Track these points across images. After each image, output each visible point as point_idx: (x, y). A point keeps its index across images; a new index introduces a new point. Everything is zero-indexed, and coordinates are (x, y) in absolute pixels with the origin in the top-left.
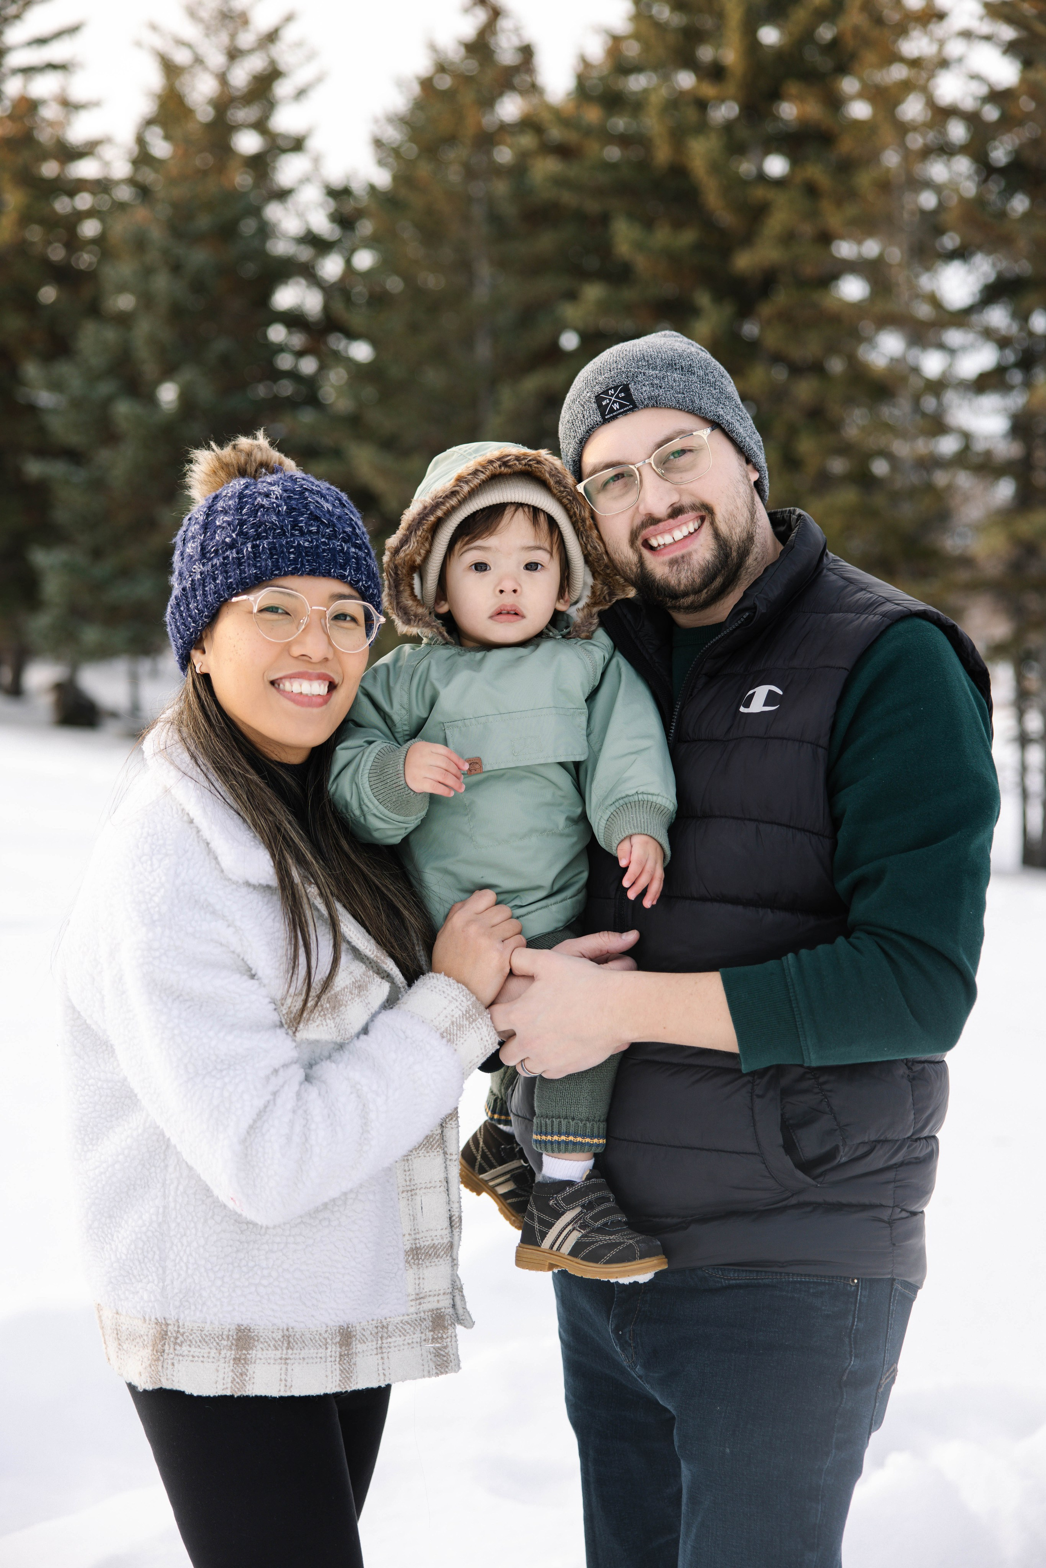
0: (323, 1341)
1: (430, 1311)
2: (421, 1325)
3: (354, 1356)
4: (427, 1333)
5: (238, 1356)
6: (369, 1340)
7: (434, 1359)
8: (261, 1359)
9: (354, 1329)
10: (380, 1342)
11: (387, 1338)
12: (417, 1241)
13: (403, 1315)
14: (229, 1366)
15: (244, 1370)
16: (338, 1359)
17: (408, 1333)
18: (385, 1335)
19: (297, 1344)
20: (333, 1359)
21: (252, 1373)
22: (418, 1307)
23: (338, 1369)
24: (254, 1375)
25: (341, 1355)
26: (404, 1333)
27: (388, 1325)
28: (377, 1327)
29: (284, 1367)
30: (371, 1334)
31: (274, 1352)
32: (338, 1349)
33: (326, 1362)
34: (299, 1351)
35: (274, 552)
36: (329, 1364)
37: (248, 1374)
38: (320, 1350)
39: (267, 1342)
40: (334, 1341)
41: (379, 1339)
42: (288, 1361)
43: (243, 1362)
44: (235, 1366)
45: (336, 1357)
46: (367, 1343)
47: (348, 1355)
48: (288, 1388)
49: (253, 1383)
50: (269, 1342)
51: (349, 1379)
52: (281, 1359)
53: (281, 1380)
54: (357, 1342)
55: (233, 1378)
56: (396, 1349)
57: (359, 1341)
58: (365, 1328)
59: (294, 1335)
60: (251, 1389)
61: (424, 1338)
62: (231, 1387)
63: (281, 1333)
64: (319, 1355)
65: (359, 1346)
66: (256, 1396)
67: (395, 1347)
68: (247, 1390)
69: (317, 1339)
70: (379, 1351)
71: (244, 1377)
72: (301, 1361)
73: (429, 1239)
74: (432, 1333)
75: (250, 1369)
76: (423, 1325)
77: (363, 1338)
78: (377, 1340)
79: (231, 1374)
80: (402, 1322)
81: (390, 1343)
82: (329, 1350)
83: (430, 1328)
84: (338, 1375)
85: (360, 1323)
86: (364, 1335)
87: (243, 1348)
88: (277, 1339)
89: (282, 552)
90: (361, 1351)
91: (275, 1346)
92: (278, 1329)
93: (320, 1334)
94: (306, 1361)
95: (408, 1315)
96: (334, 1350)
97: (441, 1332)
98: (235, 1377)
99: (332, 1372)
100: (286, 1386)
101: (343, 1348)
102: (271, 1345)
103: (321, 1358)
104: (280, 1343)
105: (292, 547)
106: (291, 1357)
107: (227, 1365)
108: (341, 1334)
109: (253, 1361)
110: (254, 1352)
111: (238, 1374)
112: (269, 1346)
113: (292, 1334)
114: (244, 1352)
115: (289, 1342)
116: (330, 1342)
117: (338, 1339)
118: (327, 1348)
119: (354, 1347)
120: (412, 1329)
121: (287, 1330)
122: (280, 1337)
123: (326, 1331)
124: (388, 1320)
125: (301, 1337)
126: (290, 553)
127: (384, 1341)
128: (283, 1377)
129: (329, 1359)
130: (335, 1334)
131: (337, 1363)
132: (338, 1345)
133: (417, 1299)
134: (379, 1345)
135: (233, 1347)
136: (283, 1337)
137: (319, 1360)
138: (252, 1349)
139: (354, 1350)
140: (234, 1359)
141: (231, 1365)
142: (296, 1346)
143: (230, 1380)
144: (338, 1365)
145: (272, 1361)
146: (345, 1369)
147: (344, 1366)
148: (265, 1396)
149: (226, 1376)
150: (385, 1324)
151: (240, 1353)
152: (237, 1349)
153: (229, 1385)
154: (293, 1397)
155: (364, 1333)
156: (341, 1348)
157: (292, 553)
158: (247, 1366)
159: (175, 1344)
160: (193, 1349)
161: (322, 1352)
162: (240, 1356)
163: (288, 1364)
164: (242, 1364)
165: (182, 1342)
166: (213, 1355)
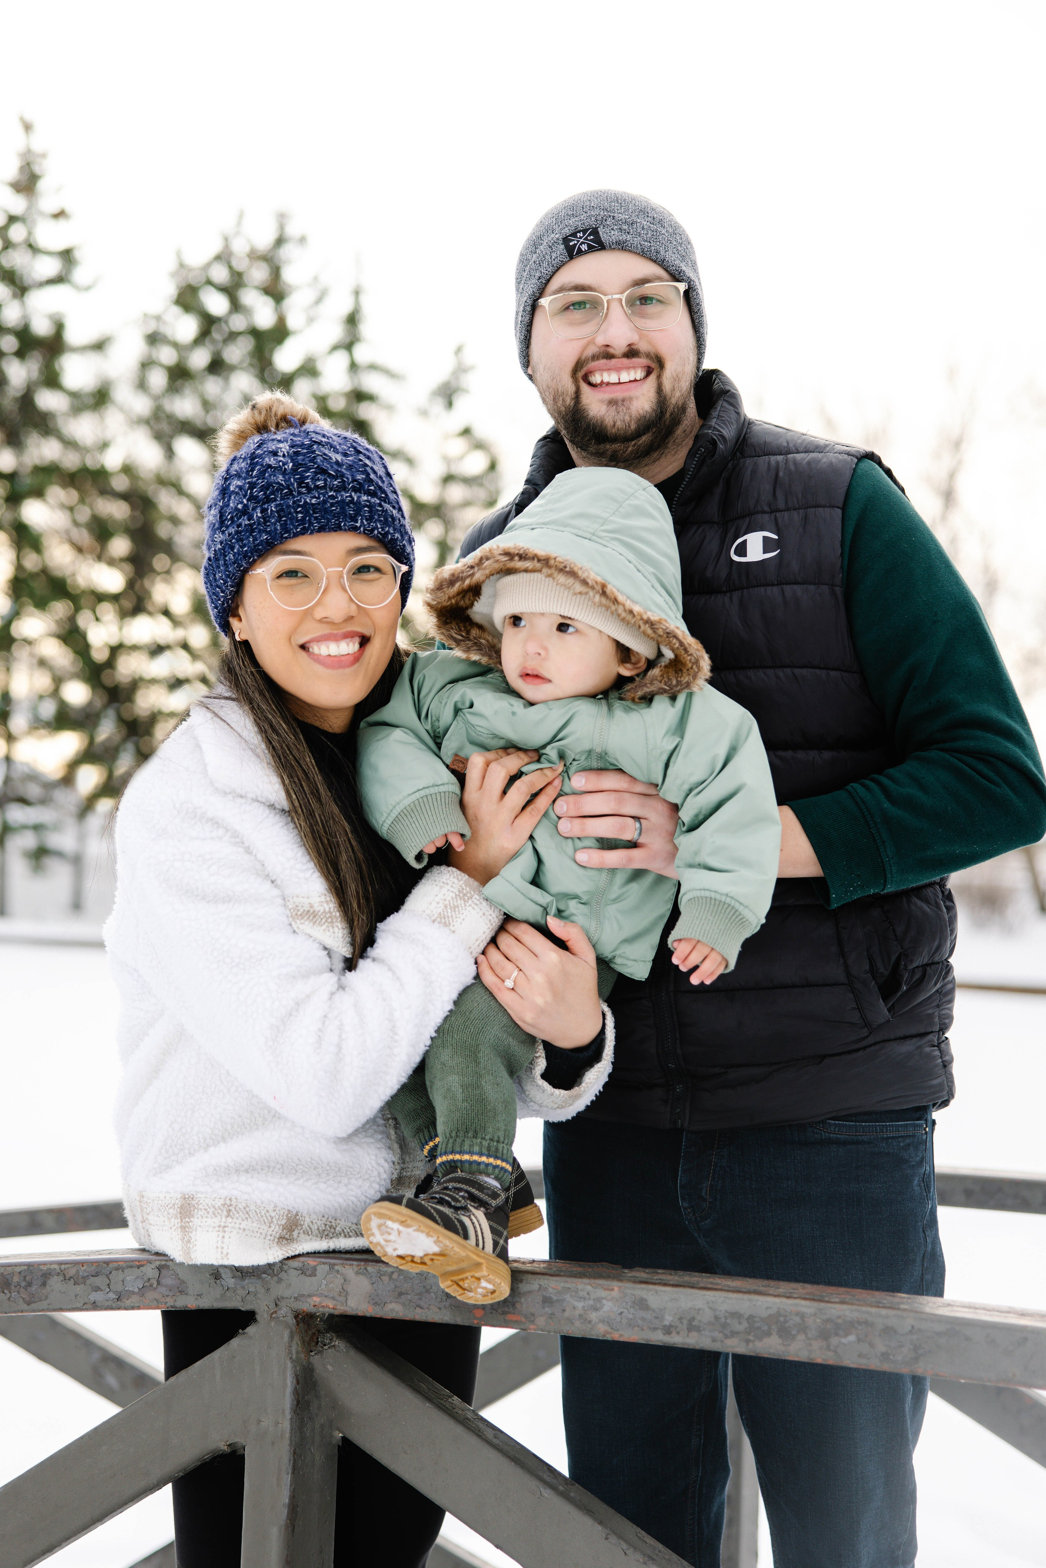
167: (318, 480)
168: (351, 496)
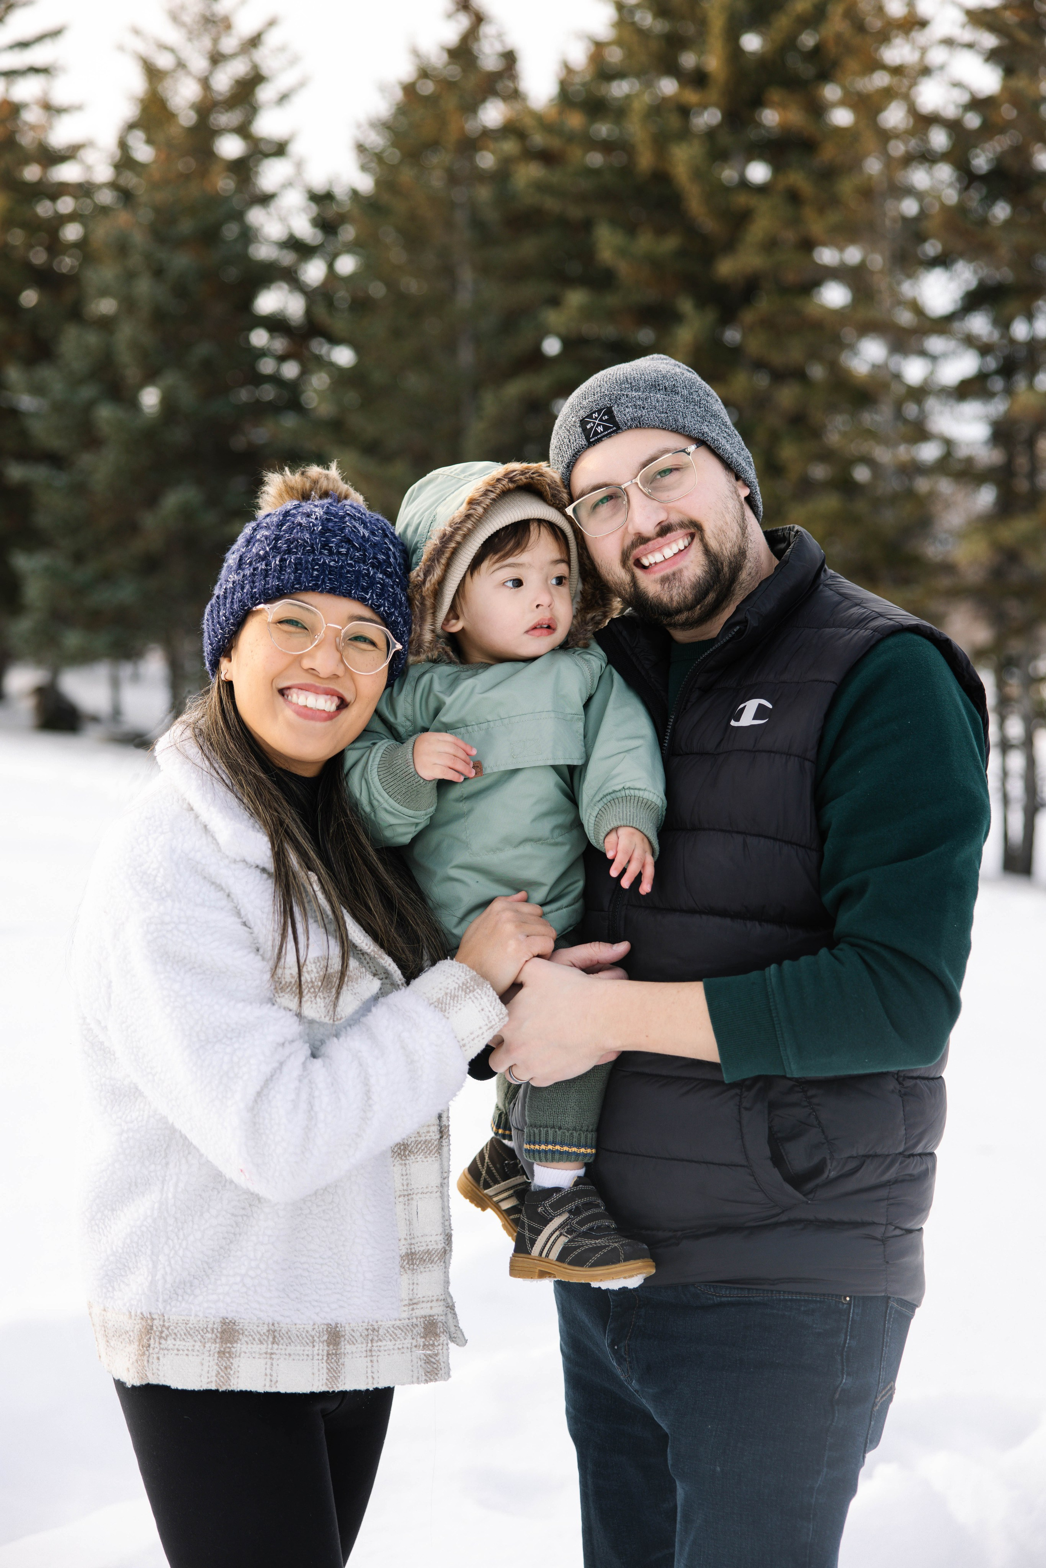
0: (311, 1338)
1: (422, 1317)
2: (412, 1331)
3: (343, 1357)
4: (419, 1339)
5: (222, 1349)
6: (359, 1341)
7: (424, 1365)
8: (245, 1353)
9: (343, 1329)
10: (370, 1345)
11: (377, 1342)
12: (413, 1246)
13: (395, 1320)
14: (214, 1360)
15: (228, 1363)
16: (325, 1358)
17: (399, 1338)
18: (376, 1338)
19: (282, 1339)
20: (320, 1357)
21: (236, 1366)
22: (411, 1312)
23: (325, 1368)
24: (239, 1369)
25: (328, 1354)
26: (394, 1337)
27: (379, 1328)
28: (367, 1330)
29: (269, 1361)
30: (361, 1335)
31: (259, 1346)
32: (326, 1348)
33: (313, 1359)
34: (285, 1347)
35: (299, 567)
36: (316, 1362)
37: (232, 1367)
38: (307, 1348)
39: (252, 1336)
40: (322, 1340)
41: (370, 1342)
42: (273, 1356)
43: (227, 1355)
44: (220, 1359)
45: (323, 1355)
46: (357, 1345)
47: (336, 1354)
48: (273, 1383)
49: (238, 1377)
50: (254, 1336)
51: (336, 1379)
52: (266, 1353)
53: (266, 1375)
54: (346, 1342)
55: (218, 1372)
56: (386, 1353)
57: (348, 1342)
58: (355, 1329)
59: (280, 1331)
60: (235, 1383)
61: (414, 1343)
62: (216, 1381)
63: (266, 1327)
64: (306, 1352)
65: (348, 1346)
66: (241, 1391)
67: (385, 1351)
68: (231, 1384)
69: (304, 1336)
70: (369, 1354)
71: (229, 1370)
72: (287, 1357)
73: (424, 1244)
74: (423, 1340)
75: (235, 1362)
76: (415, 1331)
77: (352, 1339)
78: (367, 1343)
79: (216, 1367)
80: (393, 1327)
81: (380, 1346)
82: (316, 1348)
83: (422, 1335)
84: (325, 1373)
85: (349, 1324)
86: (353, 1337)
87: (228, 1341)
88: (262, 1333)
89: (307, 568)
90: (350, 1352)
91: (260, 1340)
92: (264, 1324)
93: (307, 1332)
94: (293, 1357)
95: (400, 1320)
96: (321, 1348)
97: (433, 1339)
98: (220, 1371)
99: (319, 1370)
100: (271, 1381)
101: (331, 1347)
102: (256, 1339)
103: (308, 1355)
104: (265, 1338)
105: (317, 564)
106: (276, 1351)
107: (211, 1358)
108: (329, 1333)
109: (238, 1354)
110: (239, 1345)
111: (222, 1367)
112: (254, 1339)
113: (278, 1329)
114: (229, 1345)
115: (274, 1337)
116: (317, 1340)
117: (325, 1338)
118: (314, 1346)
119: (343, 1347)
120: (403, 1334)
121: (273, 1325)
122: (265, 1331)
123: (313, 1329)
124: (380, 1323)
125: (287, 1333)
126: (314, 570)
127: (375, 1344)
128: (268, 1372)
129: (316, 1357)
130: (323, 1332)
131: (324, 1361)
132: (325, 1343)
133: (410, 1305)
134: (369, 1348)
135: (218, 1340)
136: (268, 1331)
137: (305, 1357)
138: (236, 1342)
139: (342, 1351)
140: (219, 1352)
141: (216, 1358)
142: (282, 1341)
143: (214, 1373)
144: (325, 1364)
145: (257, 1356)
146: (332, 1368)
147: (332, 1365)
148: (251, 1391)
149: (211, 1370)
150: (376, 1327)
151: (224, 1346)
152: (222, 1342)
153: (214, 1379)
154: (278, 1393)
155: (353, 1334)
156: (328, 1346)
157: (317, 570)
158: (231, 1360)
159: (161, 1337)
160: (178, 1342)
161: (308, 1349)
162: (225, 1349)
163: (273, 1359)
164: (227, 1358)
165: (167, 1336)
166: (197, 1348)
167: (342, 547)
168: (368, 570)
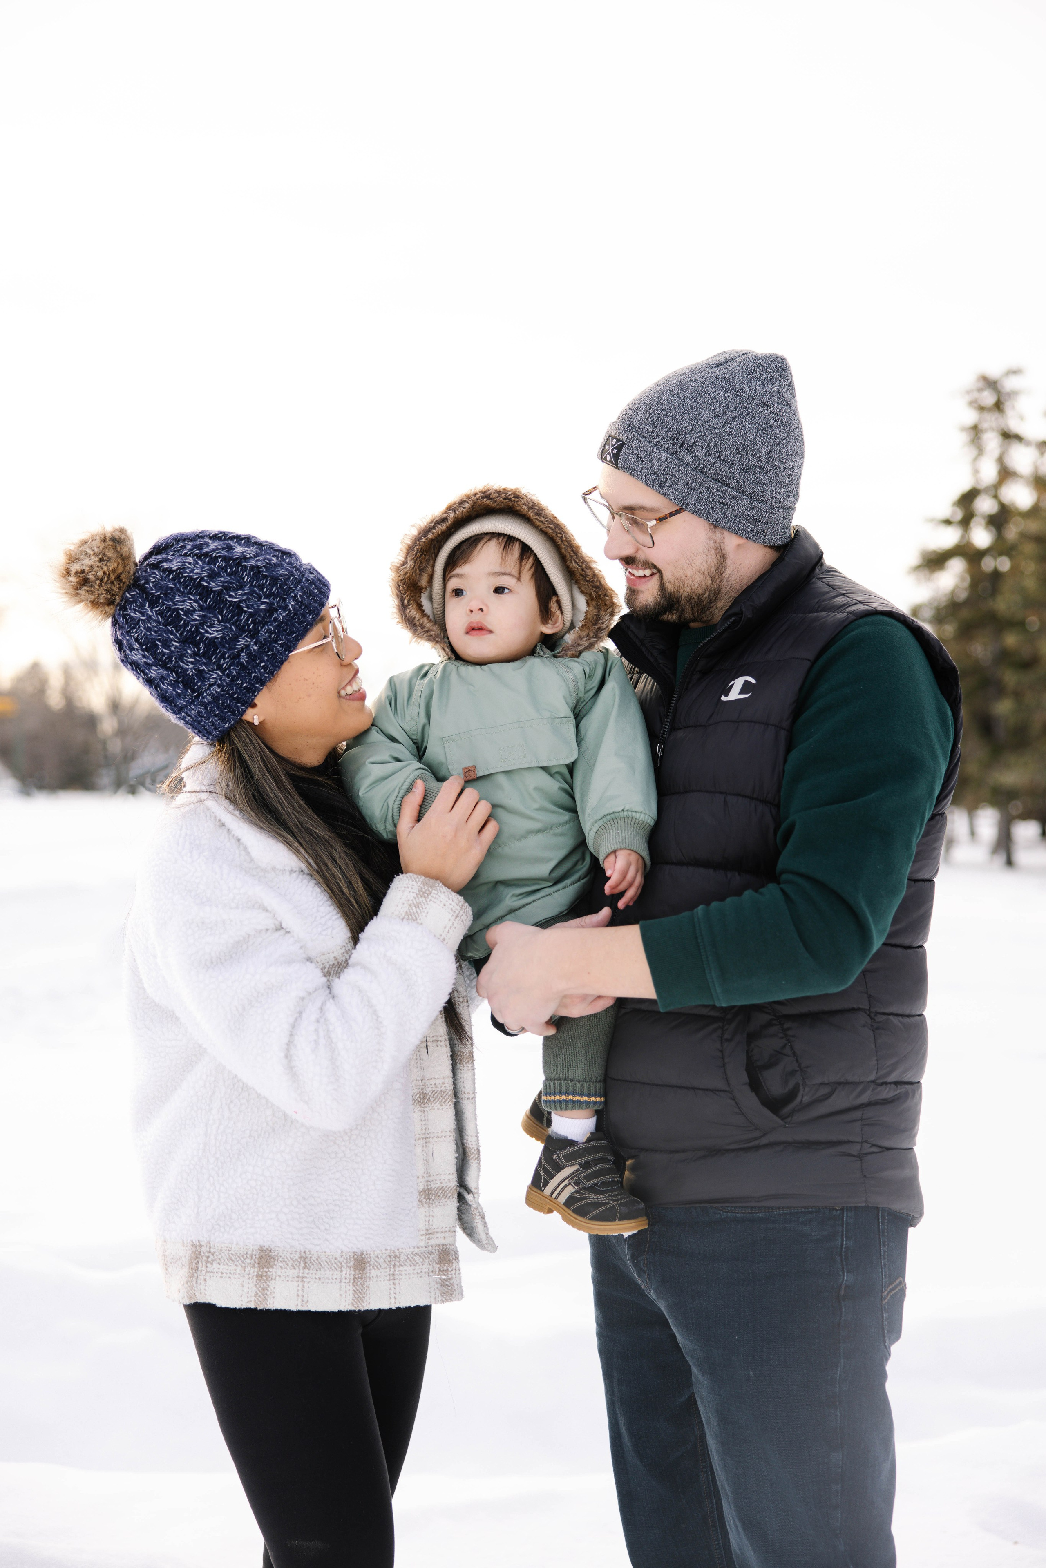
0: (336, 1263)
1: (437, 1245)
2: (429, 1257)
3: (368, 1280)
4: (434, 1265)
5: (260, 1273)
6: (383, 1266)
7: (439, 1288)
8: (280, 1276)
9: (370, 1255)
10: (392, 1270)
11: (399, 1267)
12: (429, 1183)
13: (414, 1248)
14: (253, 1282)
15: (265, 1285)
16: (352, 1281)
17: (417, 1263)
18: (398, 1264)
19: (313, 1264)
20: (347, 1281)
21: (272, 1288)
22: (427, 1241)
23: (351, 1290)
24: (275, 1290)
25: (354, 1278)
26: (414, 1263)
27: (400, 1255)
28: (390, 1256)
29: (301, 1284)
30: (385, 1262)
31: (292, 1271)
32: (353, 1272)
33: (341, 1282)
34: (315, 1271)
36: (343, 1285)
37: (269, 1289)
38: (336, 1272)
39: (285, 1262)
40: (346, 1264)
41: (392, 1267)
42: (305, 1280)
43: (265, 1278)
44: (258, 1281)
45: (350, 1279)
46: (381, 1270)
47: (362, 1278)
48: (303, 1303)
49: (274, 1297)
50: (288, 1262)
51: (364, 1299)
52: (298, 1277)
53: (298, 1296)
54: (371, 1267)
55: (256, 1292)
56: (407, 1277)
57: (373, 1267)
58: (379, 1256)
59: (311, 1257)
60: (271, 1303)
61: (431, 1269)
62: (255, 1301)
63: (298, 1254)
64: (333, 1276)
65: (373, 1271)
68: (268, 1303)
69: (333, 1262)
70: (392, 1277)
71: (266, 1291)
72: (317, 1280)
73: (439, 1182)
75: (271, 1284)
76: (431, 1258)
77: (377, 1265)
78: (390, 1268)
79: (254, 1288)
80: (412, 1254)
81: (402, 1271)
82: (344, 1273)
83: (437, 1261)
84: (351, 1294)
85: (374, 1251)
86: (378, 1263)
87: (262, 1265)
88: (294, 1259)
90: (375, 1276)
91: (292, 1265)
92: (296, 1251)
93: (336, 1258)
94: (322, 1280)
95: (418, 1248)
96: (348, 1272)
97: (447, 1265)
98: (258, 1292)
99: (346, 1292)
100: (302, 1301)
103: (336, 1279)
104: (298, 1263)
106: (307, 1275)
107: (250, 1281)
108: (354, 1259)
109: (273, 1278)
110: (274, 1269)
111: (260, 1289)
112: (288, 1265)
113: (309, 1256)
114: (266, 1269)
115: (305, 1263)
116: (343, 1265)
117: (350, 1263)
118: (342, 1271)
119: (368, 1272)
120: (421, 1260)
121: (304, 1252)
122: (297, 1258)
123: (340, 1256)
124: (401, 1250)
125: (317, 1260)
127: (397, 1269)
128: (300, 1293)
129: (343, 1280)
130: (350, 1259)
131: (351, 1284)
132: (352, 1268)
133: (426, 1234)
134: (391, 1272)
135: (256, 1265)
136: (300, 1258)
137: (334, 1280)
138: (272, 1267)
139: (368, 1275)
140: (257, 1276)
141: (255, 1281)
142: (312, 1267)
143: (253, 1294)
144: (351, 1286)
145: (290, 1279)
146: (358, 1290)
147: (357, 1287)
149: (250, 1290)
150: (398, 1254)
151: (262, 1270)
152: (260, 1267)
153: (253, 1299)
155: (378, 1260)
156: (356, 1270)
158: (268, 1282)
159: (207, 1262)
160: (222, 1267)
161: (337, 1274)
162: (262, 1272)
163: (304, 1282)
164: (264, 1280)
165: (213, 1261)
166: (238, 1271)
